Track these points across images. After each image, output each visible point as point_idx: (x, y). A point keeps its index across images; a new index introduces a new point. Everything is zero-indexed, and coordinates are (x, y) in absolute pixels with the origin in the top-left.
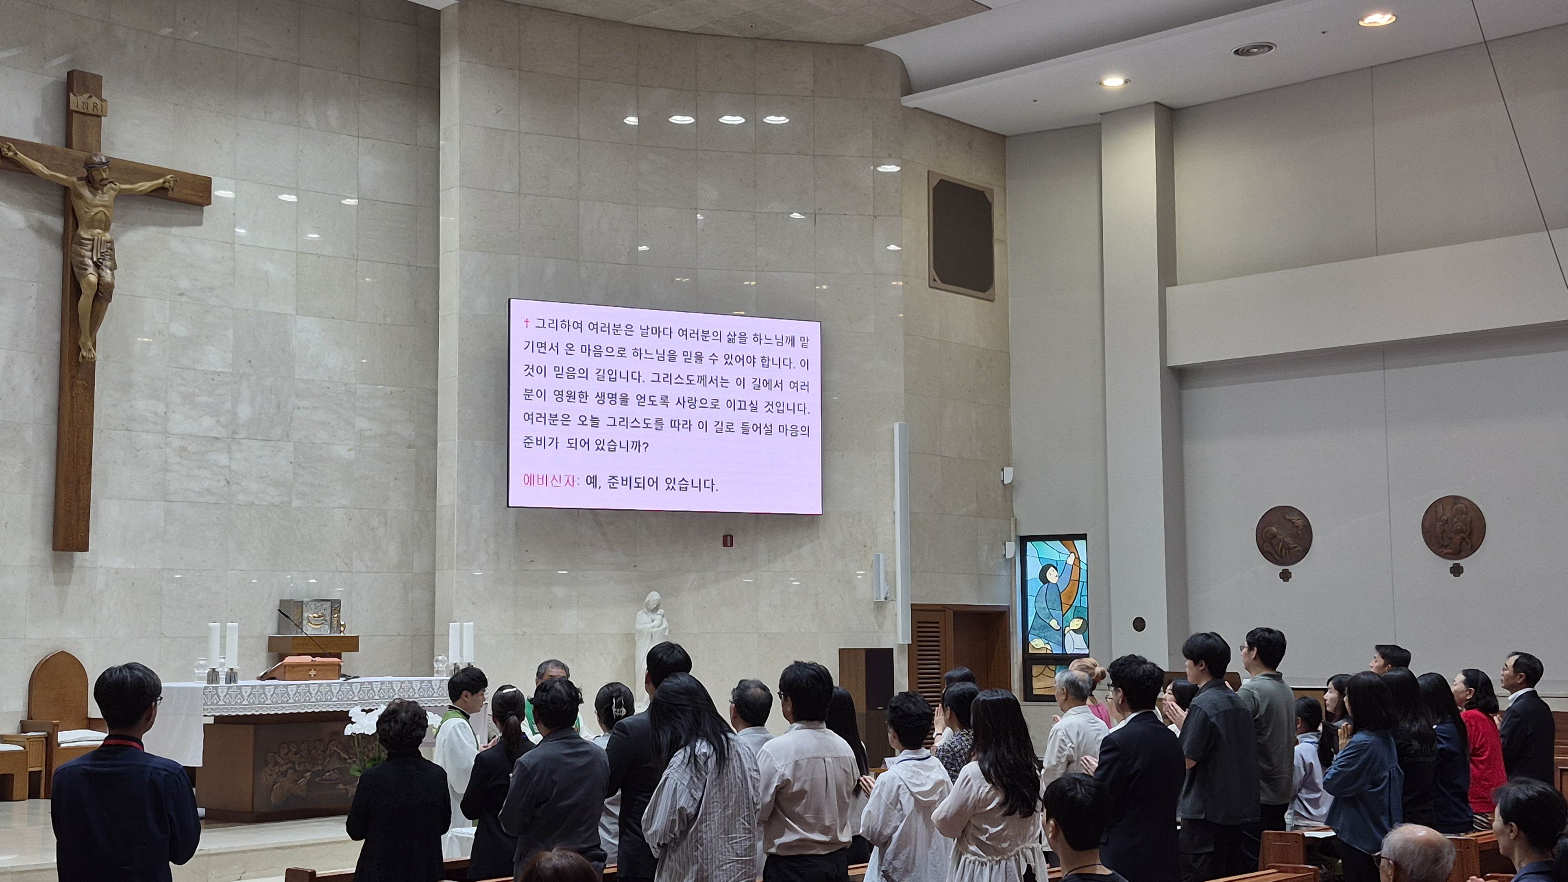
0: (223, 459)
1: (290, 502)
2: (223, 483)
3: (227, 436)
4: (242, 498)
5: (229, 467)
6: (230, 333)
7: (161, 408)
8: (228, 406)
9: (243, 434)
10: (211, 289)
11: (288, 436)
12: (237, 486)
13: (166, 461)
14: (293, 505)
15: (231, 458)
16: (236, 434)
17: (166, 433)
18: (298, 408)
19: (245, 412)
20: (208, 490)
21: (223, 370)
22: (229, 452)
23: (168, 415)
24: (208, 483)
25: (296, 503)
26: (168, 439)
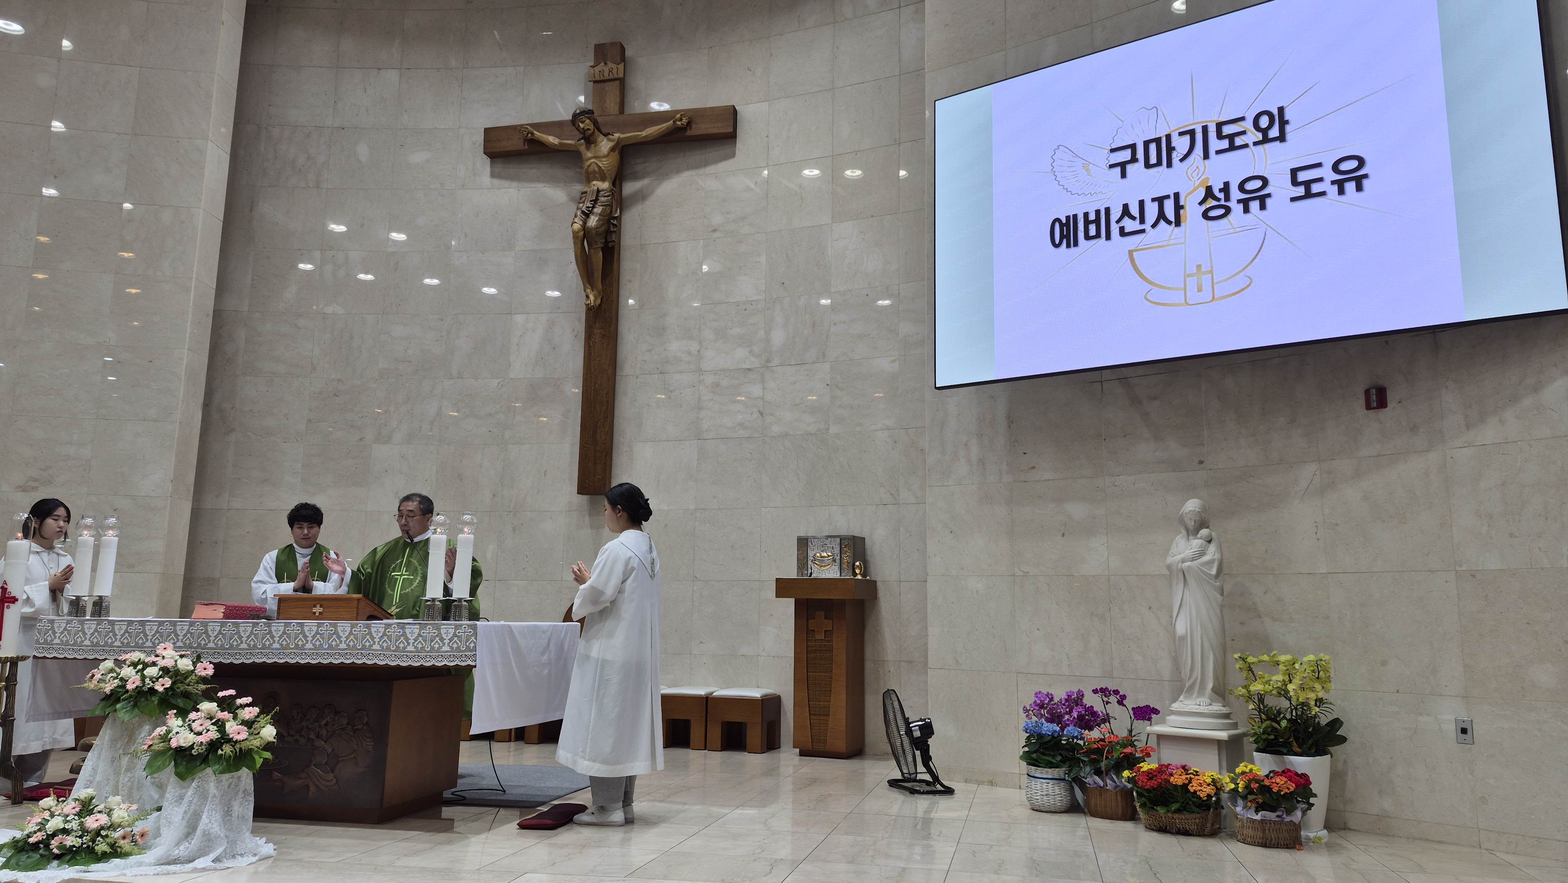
0: (756, 390)
1: (828, 429)
2: (756, 415)
3: (759, 366)
4: (776, 429)
5: (762, 398)
6: (763, 259)
7: (694, 346)
8: (761, 334)
9: (776, 361)
10: (743, 218)
11: (824, 355)
12: (771, 417)
13: (699, 398)
14: (831, 432)
15: (764, 389)
16: (770, 362)
17: (700, 371)
18: (835, 324)
19: (778, 337)
20: (741, 425)
21: (755, 298)
22: (763, 382)
23: (701, 352)
24: (740, 417)
25: (834, 430)
26: (701, 377)
